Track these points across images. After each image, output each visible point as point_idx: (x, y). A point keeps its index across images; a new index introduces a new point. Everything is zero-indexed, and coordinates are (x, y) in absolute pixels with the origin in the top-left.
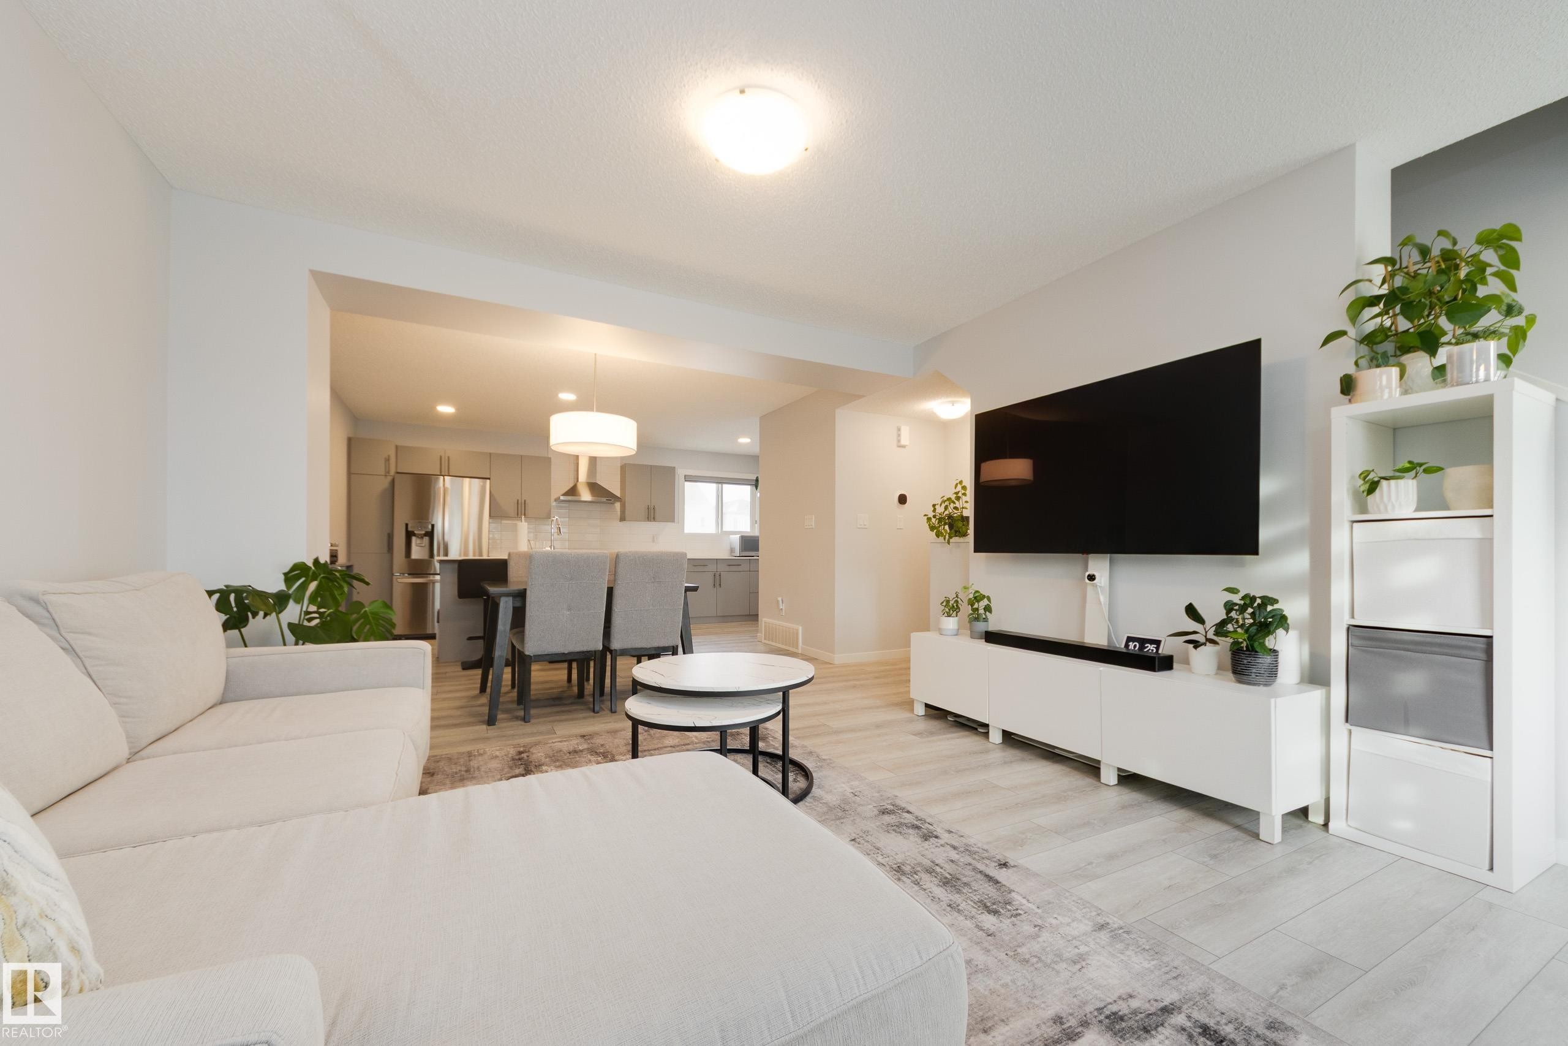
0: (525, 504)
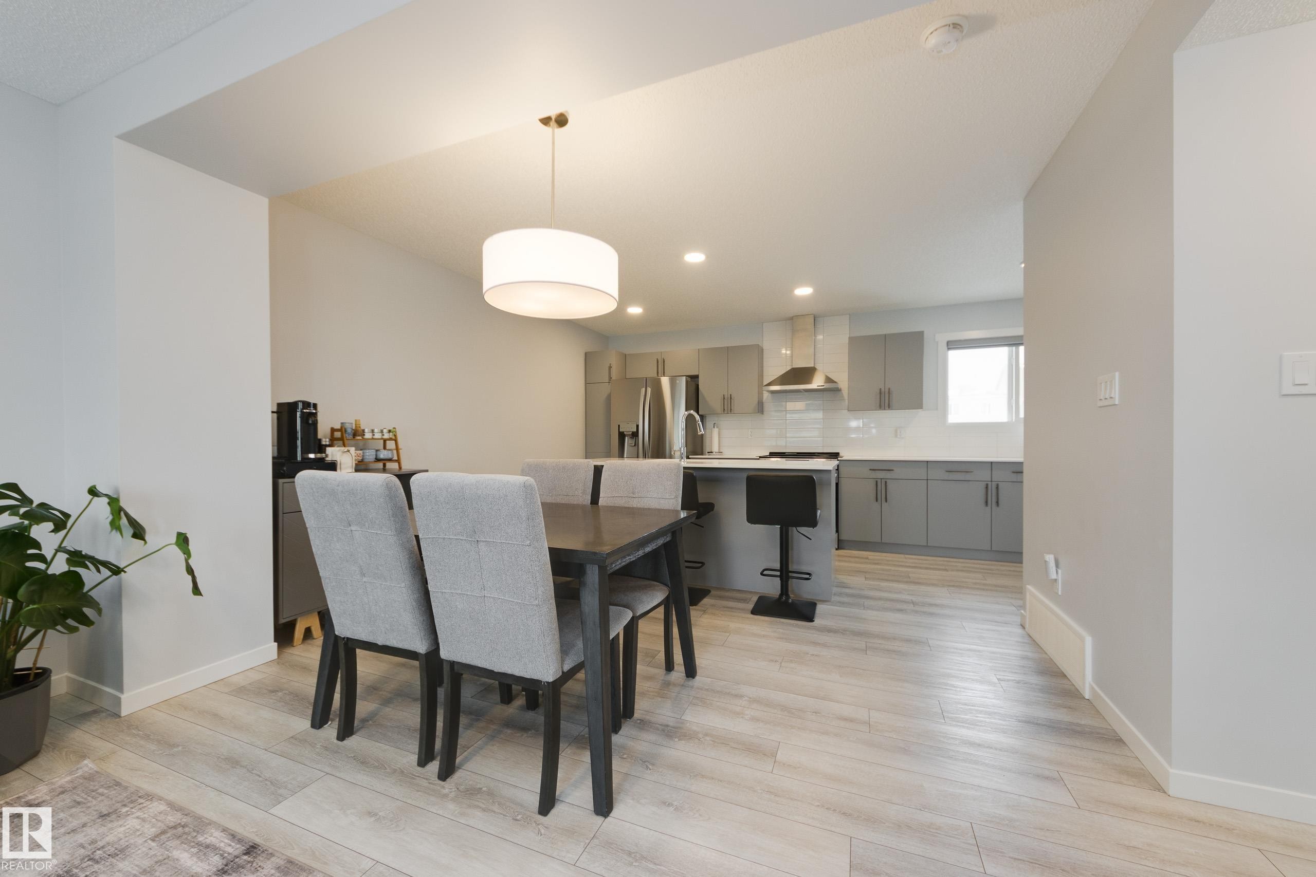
0: (731, 398)
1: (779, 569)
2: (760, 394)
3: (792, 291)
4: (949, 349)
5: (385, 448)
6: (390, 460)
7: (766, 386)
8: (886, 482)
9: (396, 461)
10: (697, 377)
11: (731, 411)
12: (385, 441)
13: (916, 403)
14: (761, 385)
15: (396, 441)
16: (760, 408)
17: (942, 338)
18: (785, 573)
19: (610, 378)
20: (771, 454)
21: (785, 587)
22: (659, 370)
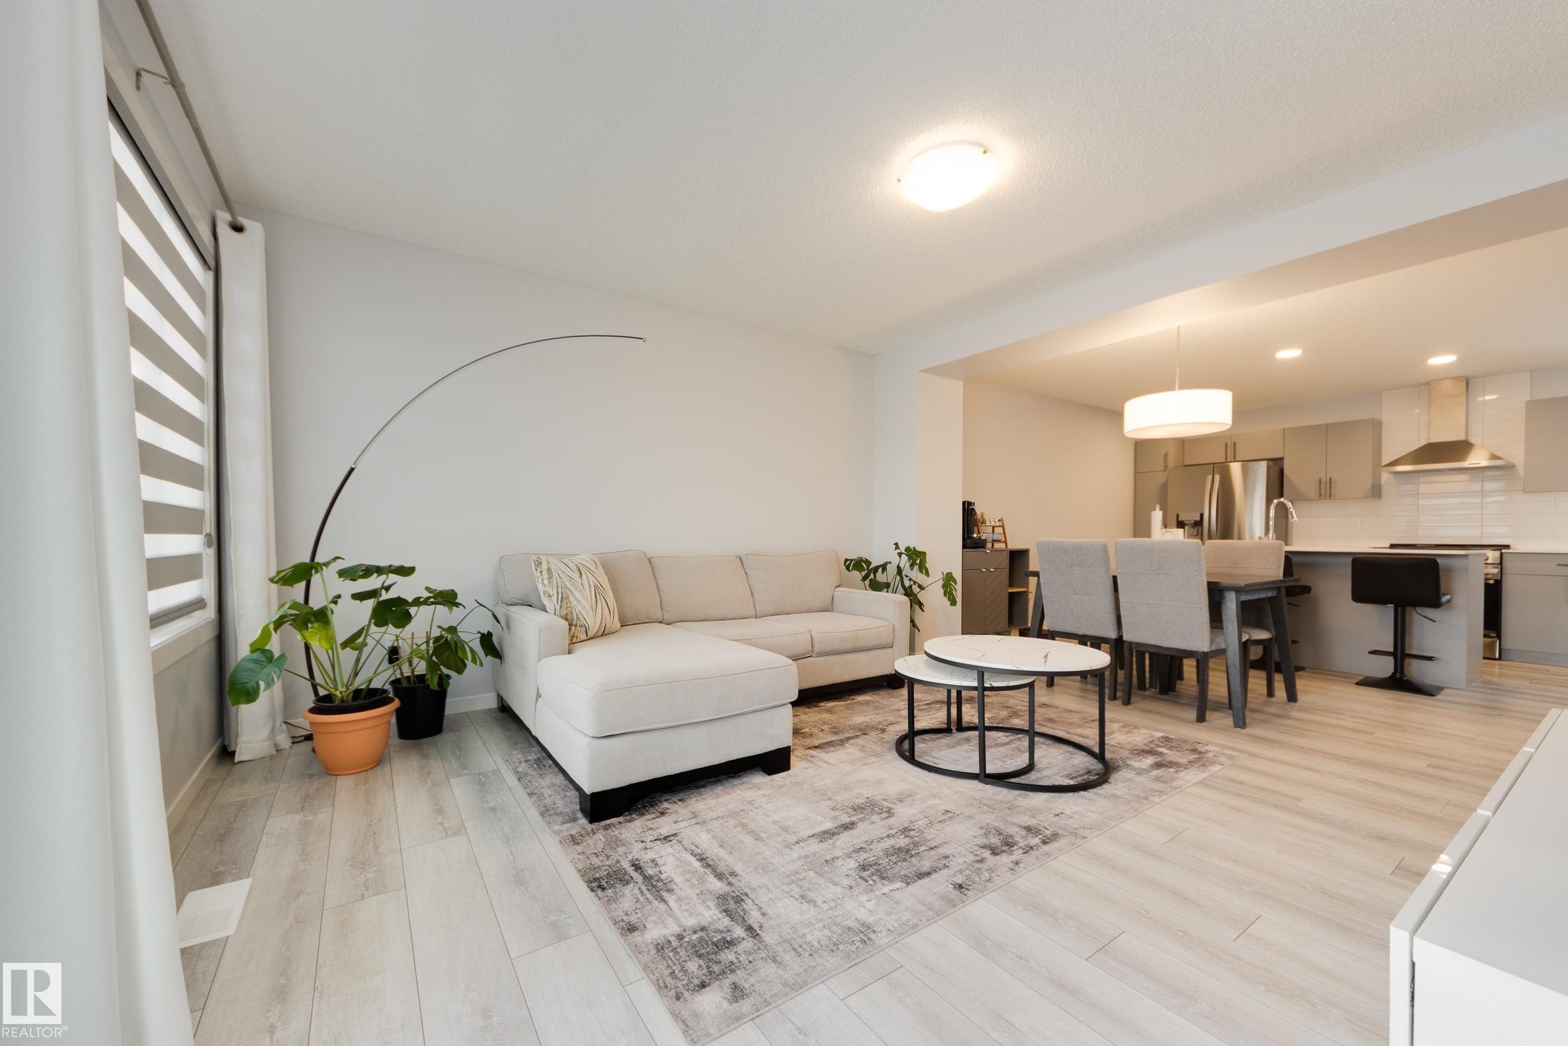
0: (1331, 482)
1: (1392, 650)
2: (1377, 476)
5: (993, 532)
6: (999, 541)
7: (1384, 466)
9: (1002, 542)
10: (1282, 459)
11: (1330, 497)
12: (993, 527)
14: (1377, 466)
15: (1003, 527)
16: (1376, 492)
18: (1400, 653)
19: (1166, 466)
20: (1392, 546)
21: (1399, 666)
22: (1229, 455)
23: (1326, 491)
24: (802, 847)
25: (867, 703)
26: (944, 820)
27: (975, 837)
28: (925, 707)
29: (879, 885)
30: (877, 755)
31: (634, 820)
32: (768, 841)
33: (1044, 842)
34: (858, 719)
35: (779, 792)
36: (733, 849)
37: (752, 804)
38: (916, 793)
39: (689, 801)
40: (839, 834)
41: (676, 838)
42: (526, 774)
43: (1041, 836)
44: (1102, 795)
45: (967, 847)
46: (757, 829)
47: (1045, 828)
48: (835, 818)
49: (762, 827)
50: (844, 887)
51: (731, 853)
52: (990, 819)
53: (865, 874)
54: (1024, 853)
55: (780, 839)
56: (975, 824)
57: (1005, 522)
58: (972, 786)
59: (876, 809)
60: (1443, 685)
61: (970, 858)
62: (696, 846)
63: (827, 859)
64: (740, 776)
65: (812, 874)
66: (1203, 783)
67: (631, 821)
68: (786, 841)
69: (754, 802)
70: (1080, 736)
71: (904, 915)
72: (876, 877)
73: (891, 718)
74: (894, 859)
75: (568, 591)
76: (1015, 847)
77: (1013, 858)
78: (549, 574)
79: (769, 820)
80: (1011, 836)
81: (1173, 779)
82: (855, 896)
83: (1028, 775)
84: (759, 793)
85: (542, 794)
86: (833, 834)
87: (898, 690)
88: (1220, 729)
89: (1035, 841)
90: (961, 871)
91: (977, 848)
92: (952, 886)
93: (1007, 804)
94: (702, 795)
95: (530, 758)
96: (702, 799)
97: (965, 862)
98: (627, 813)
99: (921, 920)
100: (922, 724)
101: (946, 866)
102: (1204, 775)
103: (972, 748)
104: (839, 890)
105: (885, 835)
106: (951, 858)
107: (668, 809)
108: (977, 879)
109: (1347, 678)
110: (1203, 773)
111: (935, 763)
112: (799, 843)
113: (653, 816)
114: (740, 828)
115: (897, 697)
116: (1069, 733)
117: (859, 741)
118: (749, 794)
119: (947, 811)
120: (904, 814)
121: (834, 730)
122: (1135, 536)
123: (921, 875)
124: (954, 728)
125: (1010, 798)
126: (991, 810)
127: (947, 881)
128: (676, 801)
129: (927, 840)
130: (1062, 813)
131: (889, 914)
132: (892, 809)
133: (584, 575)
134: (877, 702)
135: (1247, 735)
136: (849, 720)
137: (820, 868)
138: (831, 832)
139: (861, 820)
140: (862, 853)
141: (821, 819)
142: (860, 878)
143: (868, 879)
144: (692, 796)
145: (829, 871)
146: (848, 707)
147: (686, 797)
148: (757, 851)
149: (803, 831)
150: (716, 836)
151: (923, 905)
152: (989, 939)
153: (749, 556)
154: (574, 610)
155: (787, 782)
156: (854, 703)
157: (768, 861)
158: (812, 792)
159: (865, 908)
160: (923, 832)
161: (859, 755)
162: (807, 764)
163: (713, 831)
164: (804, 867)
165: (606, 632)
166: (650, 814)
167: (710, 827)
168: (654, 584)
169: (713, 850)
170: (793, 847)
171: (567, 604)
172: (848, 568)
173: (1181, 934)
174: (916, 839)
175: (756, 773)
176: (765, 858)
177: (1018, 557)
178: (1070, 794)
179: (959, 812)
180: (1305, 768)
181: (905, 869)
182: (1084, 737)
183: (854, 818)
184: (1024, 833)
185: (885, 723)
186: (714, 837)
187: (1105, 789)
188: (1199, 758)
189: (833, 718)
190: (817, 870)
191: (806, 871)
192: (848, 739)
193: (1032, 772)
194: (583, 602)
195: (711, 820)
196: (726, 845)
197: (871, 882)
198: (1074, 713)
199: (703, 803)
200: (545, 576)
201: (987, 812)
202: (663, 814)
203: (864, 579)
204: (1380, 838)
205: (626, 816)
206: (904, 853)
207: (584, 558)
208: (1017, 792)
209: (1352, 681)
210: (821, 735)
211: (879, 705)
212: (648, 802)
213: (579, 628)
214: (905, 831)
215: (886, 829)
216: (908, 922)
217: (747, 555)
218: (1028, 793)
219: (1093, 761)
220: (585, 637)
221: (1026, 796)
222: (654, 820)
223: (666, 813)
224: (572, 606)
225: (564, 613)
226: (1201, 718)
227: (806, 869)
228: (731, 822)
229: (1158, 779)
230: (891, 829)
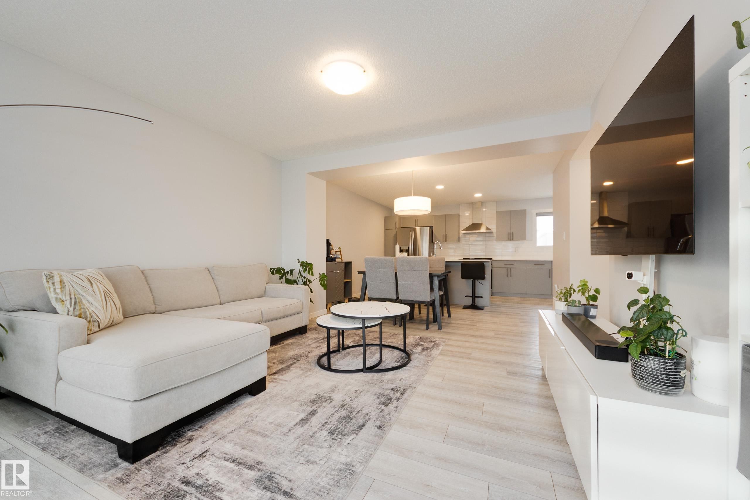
1: (471, 295)
2: (459, 234)
3: (474, 195)
4: (537, 216)
5: (336, 254)
6: (339, 258)
7: (461, 231)
8: (511, 269)
9: (340, 259)
10: (432, 227)
11: (447, 241)
12: (336, 252)
13: (523, 238)
14: (459, 231)
15: (340, 252)
16: (459, 240)
17: (535, 212)
18: (474, 296)
19: (396, 227)
20: (464, 259)
21: (474, 301)
22: (416, 225)
23: (445, 239)
24: (294, 433)
25: (292, 344)
26: (357, 396)
27: (374, 400)
28: (322, 341)
29: (344, 440)
30: (310, 370)
31: (170, 450)
32: (272, 436)
33: (402, 394)
34: (291, 353)
35: (265, 405)
36: (252, 447)
37: (252, 416)
38: (338, 386)
39: (207, 426)
40: (310, 419)
41: (208, 453)
42: (50, 444)
43: (399, 392)
44: (411, 367)
45: (374, 406)
46: (261, 431)
47: (399, 387)
48: (304, 410)
49: (264, 428)
50: (327, 448)
51: (251, 451)
52: (376, 390)
53: (334, 436)
54: (397, 402)
55: (278, 432)
56: (371, 394)
57: (341, 249)
58: (361, 375)
59: (323, 399)
60: (484, 306)
61: (377, 411)
62: (225, 454)
63: (310, 435)
64: (235, 401)
65: (306, 446)
66: (440, 354)
67: (167, 452)
68: (282, 432)
69: (252, 415)
70: (391, 343)
71: (363, 452)
72: (340, 436)
73: (308, 350)
74: (344, 423)
75: (81, 297)
76: (392, 400)
77: (394, 405)
78: (61, 285)
79: (266, 423)
80: (388, 395)
81: (431, 354)
82: (335, 451)
83: (381, 365)
84: (253, 408)
85: (74, 455)
86: (307, 420)
87: (305, 335)
88: (434, 331)
89: (398, 395)
90: (377, 419)
91: (378, 405)
92: (377, 428)
93: (379, 380)
94: (214, 420)
95: (48, 429)
96: (215, 422)
97: (376, 414)
98: (161, 448)
99: (372, 451)
100: (324, 350)
101: (369, 419)
102: (439, 351)
103: (352, 357)
104: (325, 450)
105: (334, 412)
106: (369, 414)
107: (194, 435)
108: (385, 421)
109: (460, 306)
110: (439, 350)
111: (340, 368)
112: (290, 431)
113: (184, 443)
114: (250, 433)
115: (306, 338)
116: (387, 342)
117: (297, 364)
118: (247, 411)
119: (357, 391)
120: (338, 397)
121: (281, 362)
122: (385, 256)
123: (361, 427)
124: (341, 349)
125: (379, 377)
126: (374, 385)
127: (373, 426)
128: (197, 428)
129: (355, 408)
130: (402, 379)
131: (355, 454)
132: (331, 397)
133: (94, 285)
134: (297, 342)
135: (443, 332)
136: (287, 355)
137: (309, 441)
138: (306, 419)
139: (319, 407)
140: (327, 425)
141: (297, 413)
142: (332, 439)
143: (337, 438)
144: (207, 422)
145: (315, 441)
146: (283, 348)
147: (203, 424)
148: (267, 444)
149: (290, 423)
150: (237, 443)
151: (369, 442)
152: (404, 449)
153: (214, 268)
154: (87, 310)
155: (267, 397)
156: (285, 345)
157: (277, 448)
158: (284, 399)
159: (342, 455)
160: (351, 405)
161: (301, 372)
162: (274, 384)
163: (233, 441)
164: (300, 444)
165: (113, 324)
166: (180, 443)
167: (230, 439)
168: (147, 288)
169: (239, 453)
170: (288, 434)
171: (80, 306)
172: (272, 273)
173: (466, 419)
174: (349, 409)
175: (245, 397)
176: (275, 447)
177: (348, 265)
178: (401, 369)
179: (361, 390)
180: (466, 342)
181: (352, 426)
182: (393, 343)
183: (314, 408)
184: (392, 392)
185: (306, 353)
186: (235, 444)
187: (411, 364)
188: (435, 345)
189: (276, 355)
190: (308, 443)
191: (302, 446)
192: (291, 365)
193: (382, 363)
194: (96, 304)
195: (229, 434)
196: (245, 446)
197: (339, 440)
198: (384, 333)
199: (217, 425)
200: (58, 286)
201: (373, 387)
202: (190, 440)
203: (281, 278)
204: (498, 363)
205: (161, 450)
206: (347, 419)
207: (91, 272)
208: (380, 374)
209: (461, 307)
210: (275, 366)
211: (299, 344)
212: (176, 435)
213: (92, 323)
214: (342, 406)
215: (333, 408)
216: (366, 454)
217: (213, 267)
218: (385, 373)
219: (401, 353)
220: (97, 329)
221: (385, 375)
222: (185, 446)
223: (193, 439)
224: (85, 307)
225: (77, 313)
226: (427, 328)
227: (301, 444)
228: (243, 431)
229: (426, 356)
230: (335, 408)
